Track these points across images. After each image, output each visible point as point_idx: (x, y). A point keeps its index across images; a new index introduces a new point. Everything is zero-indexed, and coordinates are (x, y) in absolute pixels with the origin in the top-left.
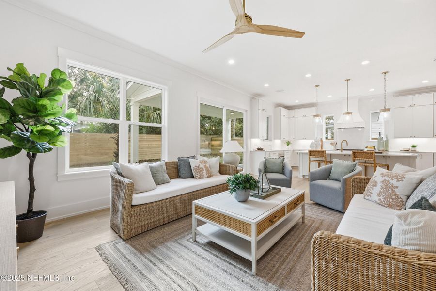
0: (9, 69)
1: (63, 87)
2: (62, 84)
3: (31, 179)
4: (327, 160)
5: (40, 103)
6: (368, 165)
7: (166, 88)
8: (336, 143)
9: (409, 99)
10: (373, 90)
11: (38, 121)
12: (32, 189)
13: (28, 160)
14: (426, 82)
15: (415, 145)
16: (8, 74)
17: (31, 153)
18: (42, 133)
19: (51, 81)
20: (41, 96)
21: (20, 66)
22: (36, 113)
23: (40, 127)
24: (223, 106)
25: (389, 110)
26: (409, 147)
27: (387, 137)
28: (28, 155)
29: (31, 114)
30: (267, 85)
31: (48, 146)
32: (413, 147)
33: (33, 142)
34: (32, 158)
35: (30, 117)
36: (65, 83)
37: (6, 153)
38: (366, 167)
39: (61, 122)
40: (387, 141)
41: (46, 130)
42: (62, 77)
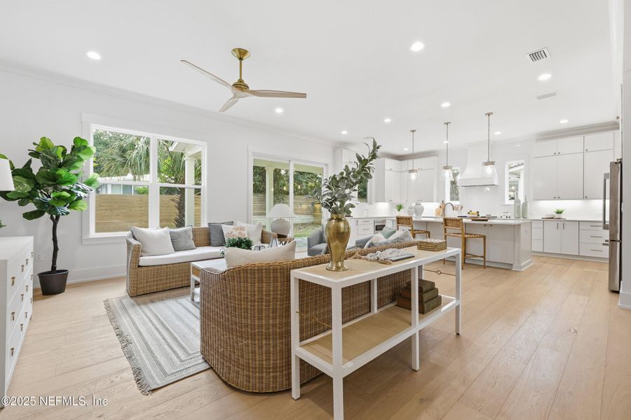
0: (34, 144)
1: (84, 154)
2: (83, 152)
3: (55, 240)
4: (414, 228)
5: (57, 173)
6: (468, 236)
7: (206, 143)
8: (462, 208)
9: (553, 145)
10: (499, 133)
11: (56, 189)
12: (56, 249)
13: (52, 223)
14: (564, 122)
15: (560, 209)
16: (34, 148)
17: (54, 216)
18: (60, 198)
19: (73, 148)
20: (60, 166)
21: (43, 139)
22: (55, 181)
23: (59, 193)
24: (290, 161)
25: (493, 163)
26: (552, 213)
27: (526, 199)
28: (52, 218)
29: (50, 183)
30: (344, 132)
31: (66, 209)
32: (559, 212)
33: (53, 206)
34: (55, 221)
35: (49, 186)
36: (86, 150)
37: (33, 216)
38: (465, 239)
39: (78, 189)
40: (525, 205)
41: (63, 196)
42: (83, 144)
